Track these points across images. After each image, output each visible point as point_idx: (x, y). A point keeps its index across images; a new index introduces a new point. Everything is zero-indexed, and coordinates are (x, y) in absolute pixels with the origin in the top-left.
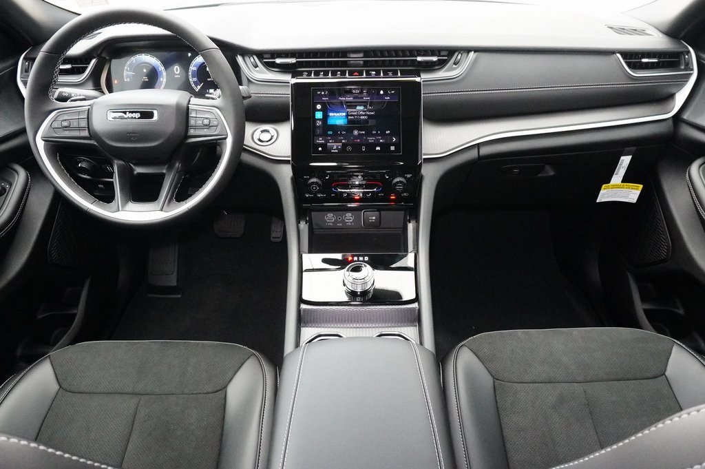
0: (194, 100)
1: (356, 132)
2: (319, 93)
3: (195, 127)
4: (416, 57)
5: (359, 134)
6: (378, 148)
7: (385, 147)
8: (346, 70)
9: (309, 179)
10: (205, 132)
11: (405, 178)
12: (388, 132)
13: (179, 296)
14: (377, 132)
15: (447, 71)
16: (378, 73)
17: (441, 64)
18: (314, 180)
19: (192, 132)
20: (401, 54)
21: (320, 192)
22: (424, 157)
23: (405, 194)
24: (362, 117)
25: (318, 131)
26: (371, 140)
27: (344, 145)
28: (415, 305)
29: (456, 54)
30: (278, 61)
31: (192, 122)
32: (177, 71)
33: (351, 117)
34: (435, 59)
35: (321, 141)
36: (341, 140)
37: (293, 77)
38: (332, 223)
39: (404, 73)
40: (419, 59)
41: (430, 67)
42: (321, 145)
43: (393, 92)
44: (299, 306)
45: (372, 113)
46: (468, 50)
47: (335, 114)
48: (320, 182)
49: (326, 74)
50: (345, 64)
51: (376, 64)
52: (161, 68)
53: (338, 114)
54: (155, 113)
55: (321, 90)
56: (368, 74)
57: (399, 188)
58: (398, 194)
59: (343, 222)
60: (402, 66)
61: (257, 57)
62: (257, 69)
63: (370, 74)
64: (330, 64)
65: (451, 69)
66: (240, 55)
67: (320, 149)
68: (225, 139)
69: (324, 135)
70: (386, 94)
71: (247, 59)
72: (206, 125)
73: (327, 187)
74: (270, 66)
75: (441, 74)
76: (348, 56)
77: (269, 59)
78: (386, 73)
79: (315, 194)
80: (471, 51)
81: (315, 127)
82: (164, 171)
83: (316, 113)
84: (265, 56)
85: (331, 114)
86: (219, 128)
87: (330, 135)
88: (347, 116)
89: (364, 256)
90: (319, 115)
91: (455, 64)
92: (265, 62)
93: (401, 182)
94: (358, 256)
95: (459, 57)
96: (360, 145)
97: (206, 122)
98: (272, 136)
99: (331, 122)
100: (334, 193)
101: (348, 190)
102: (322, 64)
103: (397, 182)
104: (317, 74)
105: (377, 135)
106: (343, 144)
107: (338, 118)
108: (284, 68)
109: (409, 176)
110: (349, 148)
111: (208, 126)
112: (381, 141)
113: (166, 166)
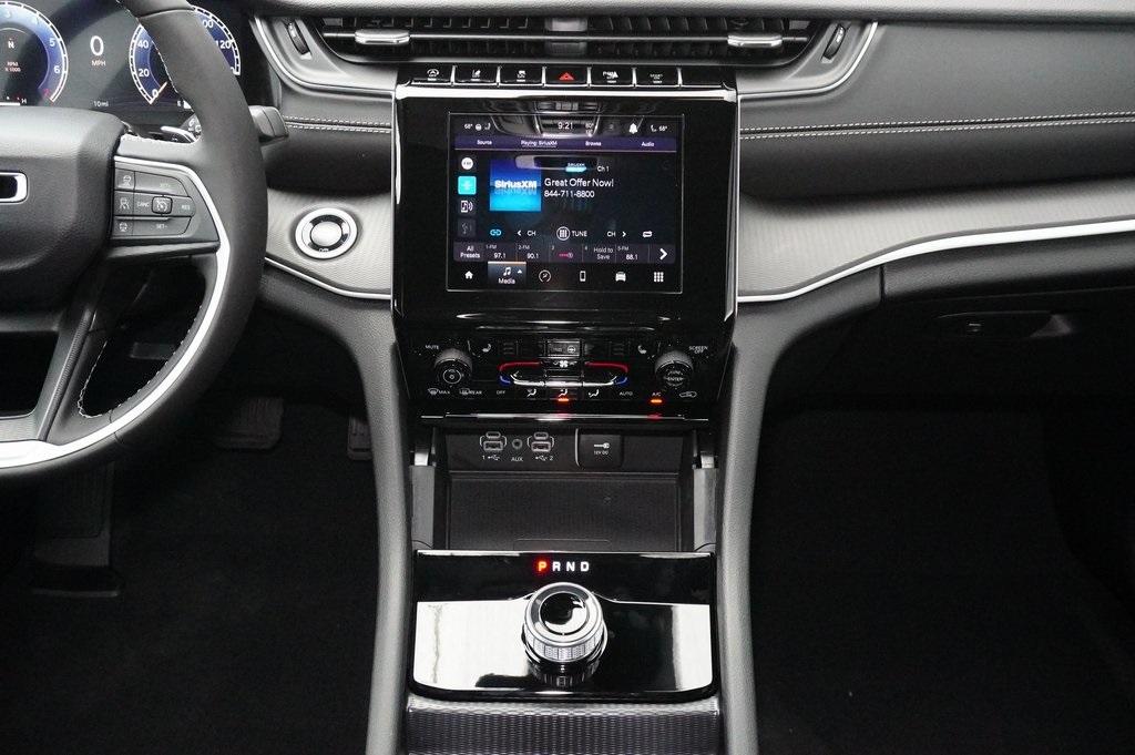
0: (132, 143)
1: (563, 234)
2: (468, 126)
3: (133, 218)
4: (726, 34)
5: (572, 239)
6: (621, 277)
7: (640, 272)
8: (540, 67)
9: (437, 353)
10: (159, 230)
11: (690, 354)
12: (647, 234)
13: (115, 594)
14: (619, 234)
15: (803, 74)
16: (624, 77)
17: (791, 54)
18: (451, 356)
19: (123, 230)
20: (686, 24)
21: (466, 383)
22: (740, 299)
23: (689, 394)
24: (581, 194)
25: (465, 229)
26: (603, 254)
27: (533, 267)
28: (710, 705)
29: (831, 28)
30: (362, 37)
31: (124, 204)
32: (97, 49)
33: (551, 194)
34: (774, 41)
35: (470, 254)
36: (525, 252)
37: (400, 81)
38: (498, 454)
39: (693, 77)
40: (734, 40)
41: (760, 63)
42: (471, 265)
43: (663, 129)
44: (403, 700)
45: (608, 184)
46: (862, 19)
47: (509, 183)
48: (467, 361)
49: (488, 73)
50: (540, 49)
51: (621, 51)
52: (55, 40)
53: (518, 185)
54: (21, 180)
55: (474, 121)
56: (599, 78)
57: (674, 379)
58: (671, 396)
59: (526, 452)
60: (689, 58)
61: (306, 24)
62: (307, 56)
63: (604, 80)
64: (498, 49)
65: (818, 70)
66: (261, 18)
67: (469, 275)
68: (214, 250)
69: (481, 238)
70: (643, 132)
71: (280, 29)
72: (161, 214)
73: (484, 372)
74: (341, 49)
75: (790, 83)
76: (547, 27)
77: (338, 29)
78: (645, 77)
79: (455, 390)
80: (871, 22)
81: (456, 215)
82: (55, 328)
83: (461, 179)
84: (328, 22)
85: (498, 184)
86: (195, 221)
87: (494, 240)
88: (542, 188)
89: (577, 559)
90: (467, 185)
91: (827, 55)
92: (327, 39)
93: (677, 366)
94: (563, 559)
95: (839, 38)
96: (574, 267)
97: (161, 204)
98: (344, 237)
99: (498, 204)
100: (503, 386)
101: (541, 384)
102: (478, 48)
103: (670, 367)
104: (464, 74)
105: (618, 240)
106: (530, 264)
107: (516, 194)
108: (379, 58)
109: (699, 349)
110: (545, 274)
111: (168, 216)
112: (629, 257)
113: (60, 316)
